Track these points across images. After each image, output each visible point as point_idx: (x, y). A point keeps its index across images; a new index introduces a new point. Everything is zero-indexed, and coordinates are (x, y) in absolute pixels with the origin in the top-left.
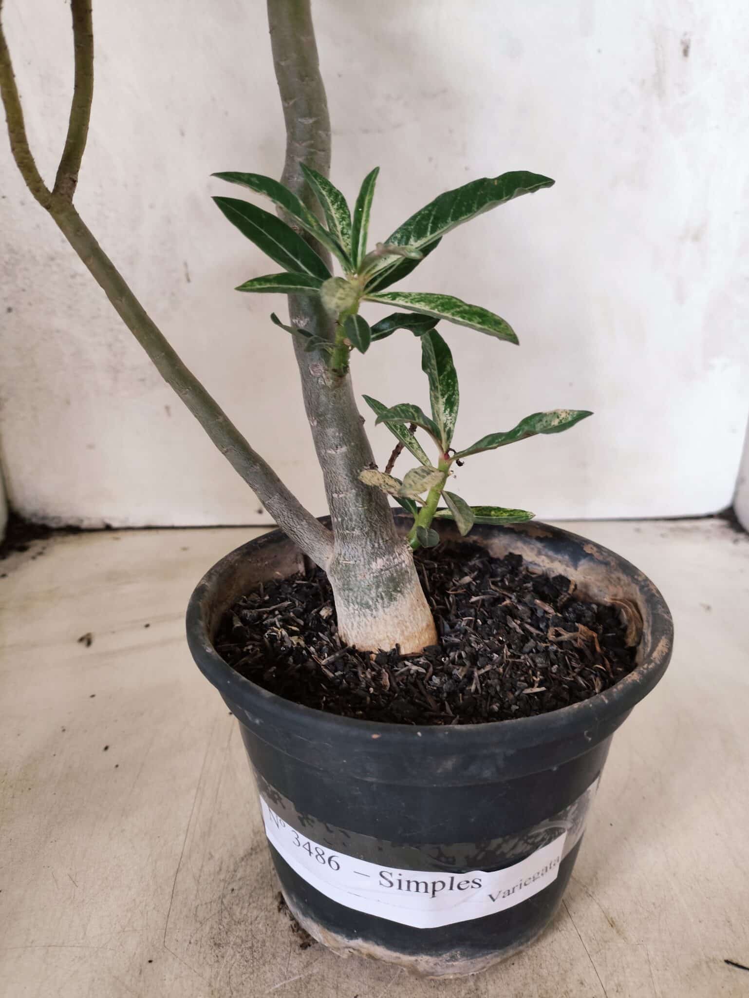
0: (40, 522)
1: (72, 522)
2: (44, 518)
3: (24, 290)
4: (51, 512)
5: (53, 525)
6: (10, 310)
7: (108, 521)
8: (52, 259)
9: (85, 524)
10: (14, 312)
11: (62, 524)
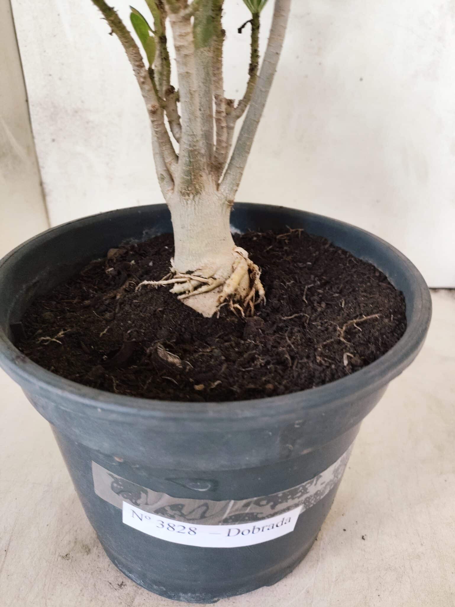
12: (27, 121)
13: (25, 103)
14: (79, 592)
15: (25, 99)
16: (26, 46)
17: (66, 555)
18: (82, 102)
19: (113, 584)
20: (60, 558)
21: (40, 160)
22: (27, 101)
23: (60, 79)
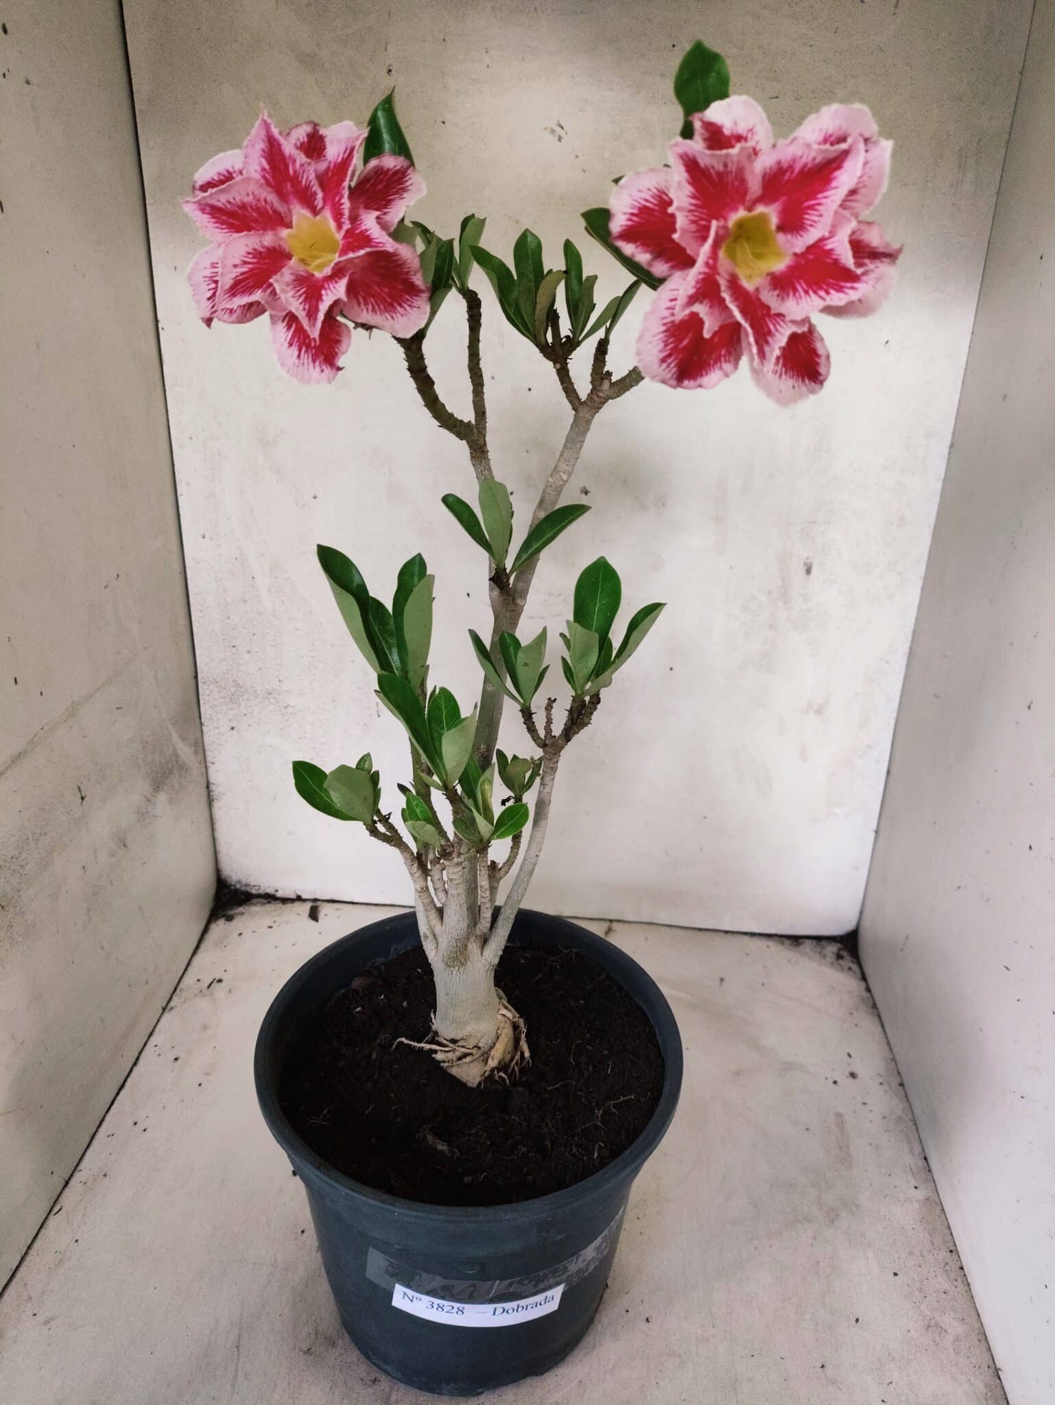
0: (243, 888)
1: (270, 891)
2: (247, 885)
3: (245, 715)
4: (253, 881)
5: (254, 892)
6: (232, 728)
7: (299, 893)
8: (270, 694)
9: (279, 894)
10: (235, 729)
11: (261, 891)
12: (195, 706)
13: (192, 682)
14: (329, 1390)
15: (193, 674)
16: (201, 611)
17: (308, 1350)
18: (280, 681)
19: (365, 1380)
20: (301, 1354)
21: (208, 753)
22: (196, 677)
23: (249, 652)
